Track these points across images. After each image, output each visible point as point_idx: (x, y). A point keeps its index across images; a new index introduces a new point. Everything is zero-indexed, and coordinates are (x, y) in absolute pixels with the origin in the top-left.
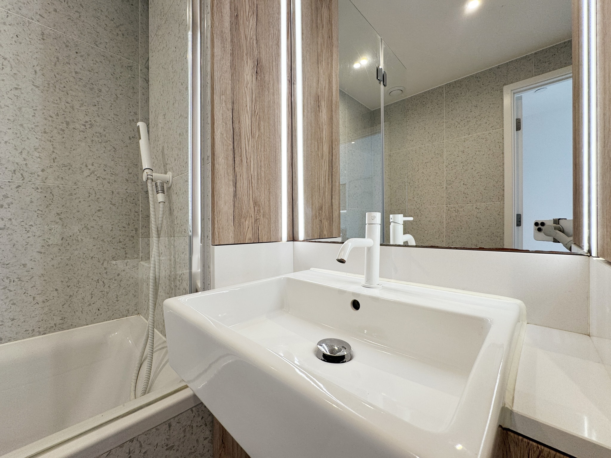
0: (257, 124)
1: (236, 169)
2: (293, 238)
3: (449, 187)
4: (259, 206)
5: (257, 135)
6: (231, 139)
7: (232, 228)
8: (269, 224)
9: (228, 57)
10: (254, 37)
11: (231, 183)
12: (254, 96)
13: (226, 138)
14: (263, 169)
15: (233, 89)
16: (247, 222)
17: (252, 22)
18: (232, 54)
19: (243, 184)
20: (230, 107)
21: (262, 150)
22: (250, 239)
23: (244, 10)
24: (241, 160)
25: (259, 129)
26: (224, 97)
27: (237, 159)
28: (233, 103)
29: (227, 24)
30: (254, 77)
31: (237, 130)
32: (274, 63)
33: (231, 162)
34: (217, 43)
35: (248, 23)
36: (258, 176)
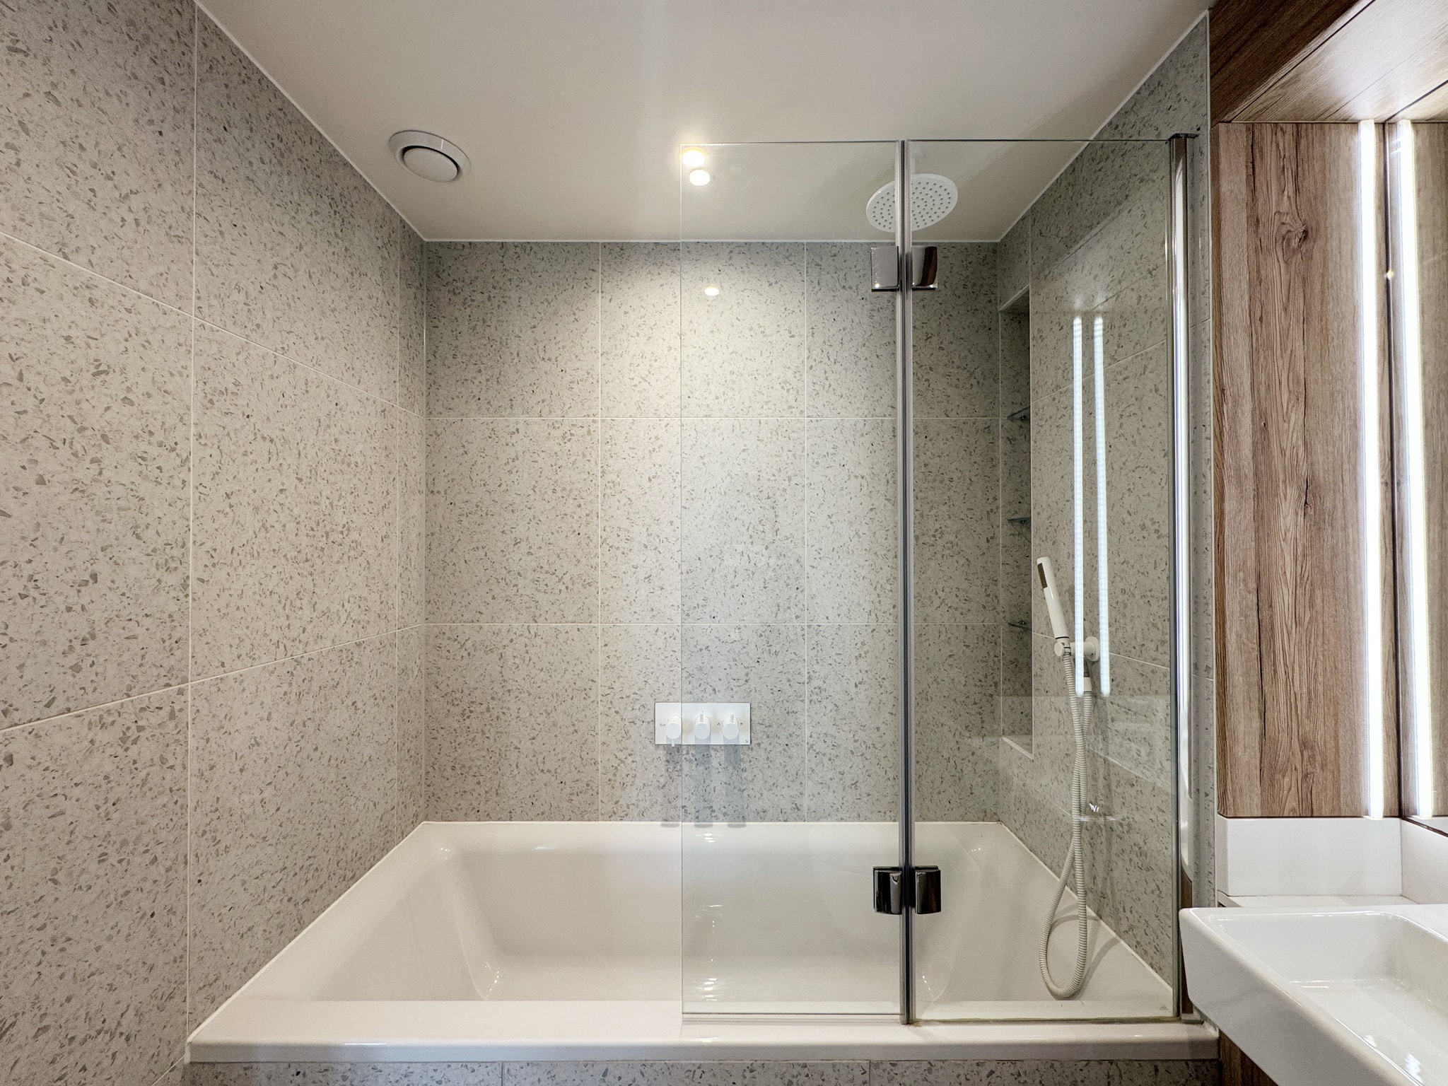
0: (1307, 598)
1: (1266, 688)
4: (1312, 748)
5: (1307, 619)
6: (1255, 640)
7: (1258, 790)
8: (1336, 782)
9: (1251, 504)
10: (1300, 442)
11: (1256, 714)
12: (1299, 550)
13: (1245, 641)
14: (1320, 679)
15: (1258, 556)
16: (1287, 779)
17: (1296, 417)
18: (1257, 497)
19: (1279, 713)
20: (1253, 586)
21: (1319, 643)
22: (1293, 810)
23: (1279, 404)
24: (1275, 671)
25: (1312, 605)
26: (1241, 574)
27: (1267, 671)
28: (1259, 578)
29: (1247, 452)
30: (1301, 513)
31: (1266, 621)
33: (1255, 678)
34: (1230, 491)
35: (1286, 425)
36: (1309, 693)
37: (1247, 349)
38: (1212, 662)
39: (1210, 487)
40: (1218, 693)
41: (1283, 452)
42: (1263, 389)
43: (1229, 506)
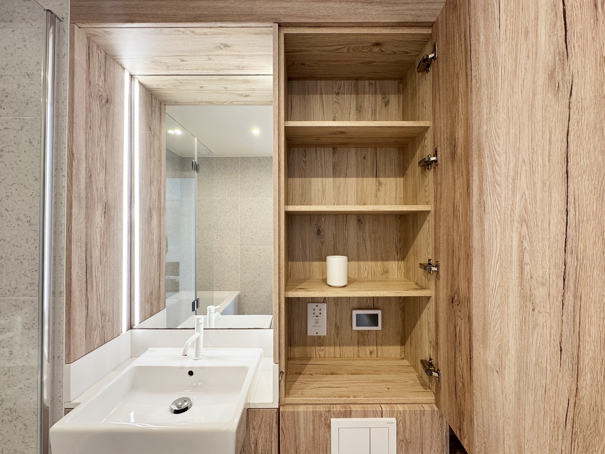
0: (105, 251)
1: (88, 295)
2: (131, 327)
3: (242, 232)
4: (105, 315)
5: (104, 261)
6: (85, 274)
7: (84, 343)
8: (113, 325)
9: (84, 211)
10: (104, 187)
11: (84, 308)
12: (102, 232)
13: (80, 275)
14: (108, 285)
15: (86, 235)
16: (96, 332)
17: (102, 174)
18: (87, 208)
19: (93, 304)
20: (84, 249)
21: (108, 270)
22: (98, 344)
23: (96, 168)
24: (92, 286)
25: (106, 255)
26: (79, 244)
27: (89, 287)
28: (87, 245)
29: (83, 186)
30: (103, 216)
31: (89, 264)
32: (118, 199)
34: (75, 203)
35: (99, 178)
36: (105, 292)
37: (84, 138)
38: (63, 288)
39: (65, 200)
40: (66, 304)
41: (97, 190)
42: (90, 159)
43: (75, 211)
